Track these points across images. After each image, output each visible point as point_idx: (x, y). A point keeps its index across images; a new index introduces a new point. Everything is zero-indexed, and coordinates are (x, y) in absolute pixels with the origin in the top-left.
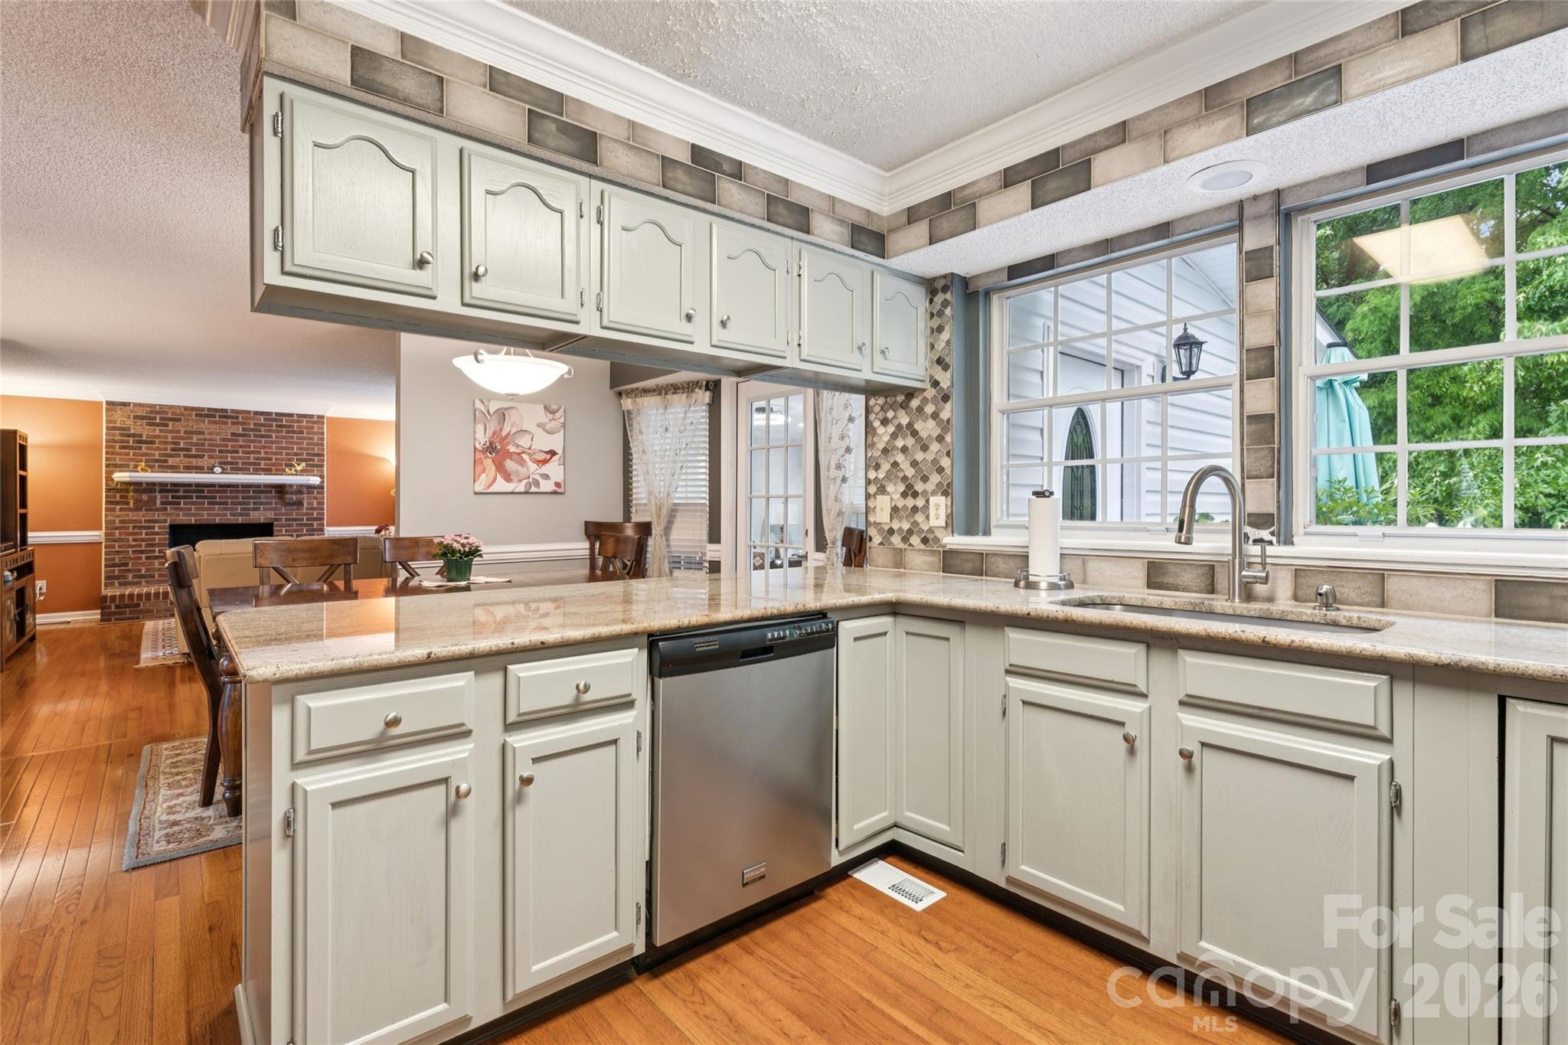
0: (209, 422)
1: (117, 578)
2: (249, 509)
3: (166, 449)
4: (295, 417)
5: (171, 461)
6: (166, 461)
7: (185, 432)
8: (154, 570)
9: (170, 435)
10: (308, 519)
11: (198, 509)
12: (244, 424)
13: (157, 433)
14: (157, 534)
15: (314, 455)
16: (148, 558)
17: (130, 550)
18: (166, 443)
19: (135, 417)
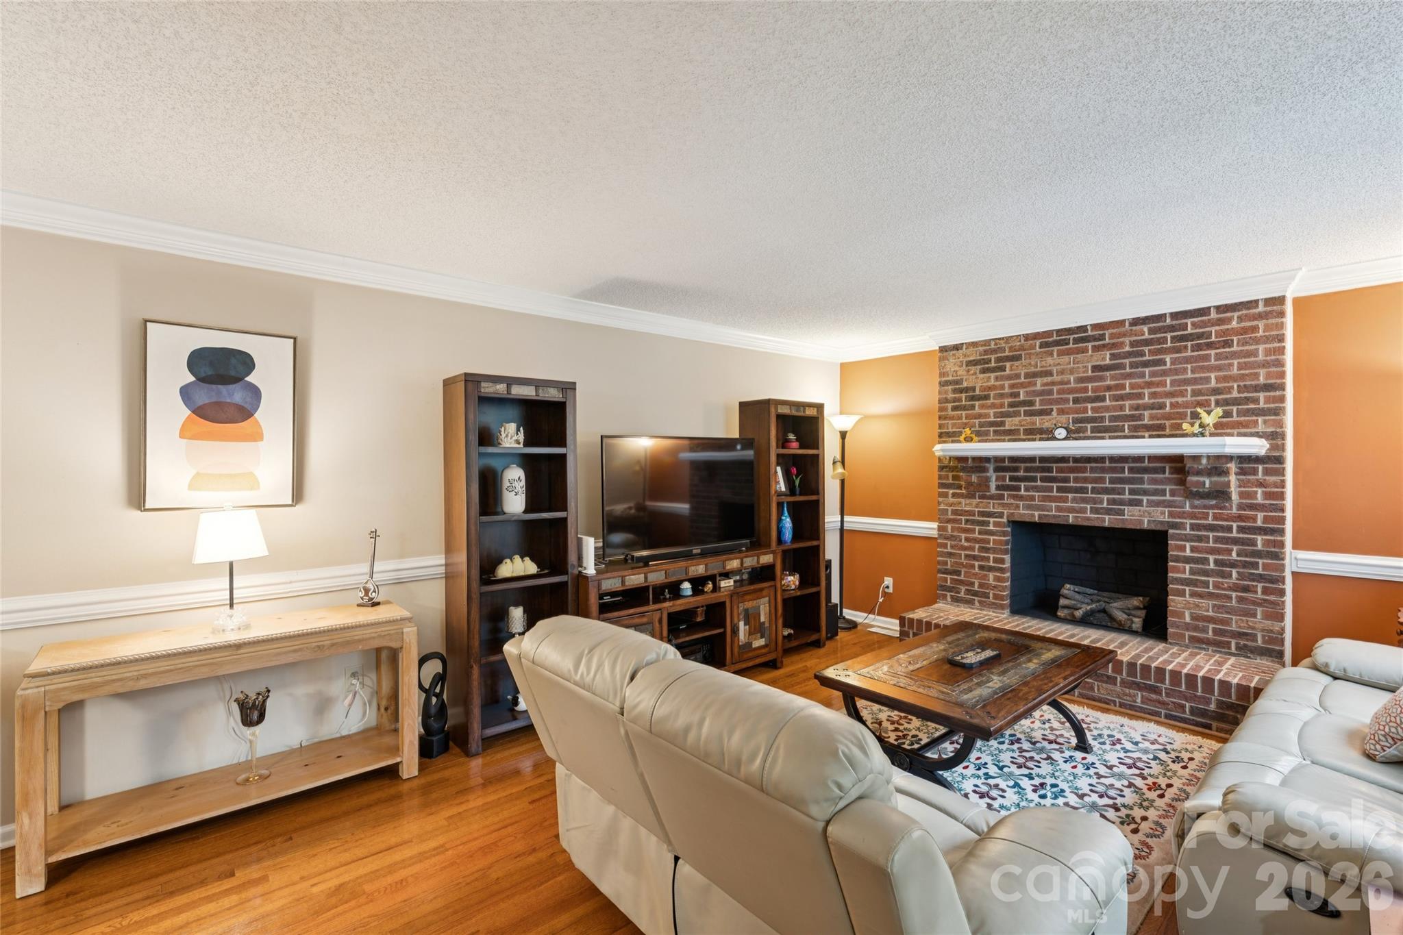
0: (1060, 354)
1: (950, 589)
2: (1122, 503)
3: (1002, 406)
4: (1213, 315)
5: (1010, 423)
6: (1002, 424)
7: (1027, 375)
8: (988, 586)
9: (1007, 383)
10: (1241, 529)
11: (1044, 499)
12: (1114, 346)
13: (992, 382)
14: (992, 533)
15: (1257, 389)
16: (981, 567)
17: (963, 553)
18: (1002, 396)
19: (970, 363)
